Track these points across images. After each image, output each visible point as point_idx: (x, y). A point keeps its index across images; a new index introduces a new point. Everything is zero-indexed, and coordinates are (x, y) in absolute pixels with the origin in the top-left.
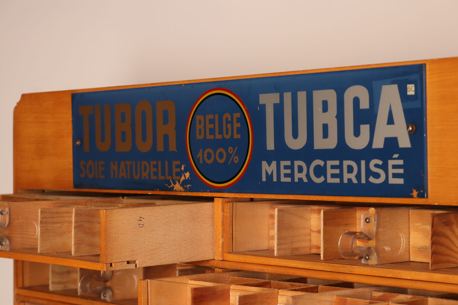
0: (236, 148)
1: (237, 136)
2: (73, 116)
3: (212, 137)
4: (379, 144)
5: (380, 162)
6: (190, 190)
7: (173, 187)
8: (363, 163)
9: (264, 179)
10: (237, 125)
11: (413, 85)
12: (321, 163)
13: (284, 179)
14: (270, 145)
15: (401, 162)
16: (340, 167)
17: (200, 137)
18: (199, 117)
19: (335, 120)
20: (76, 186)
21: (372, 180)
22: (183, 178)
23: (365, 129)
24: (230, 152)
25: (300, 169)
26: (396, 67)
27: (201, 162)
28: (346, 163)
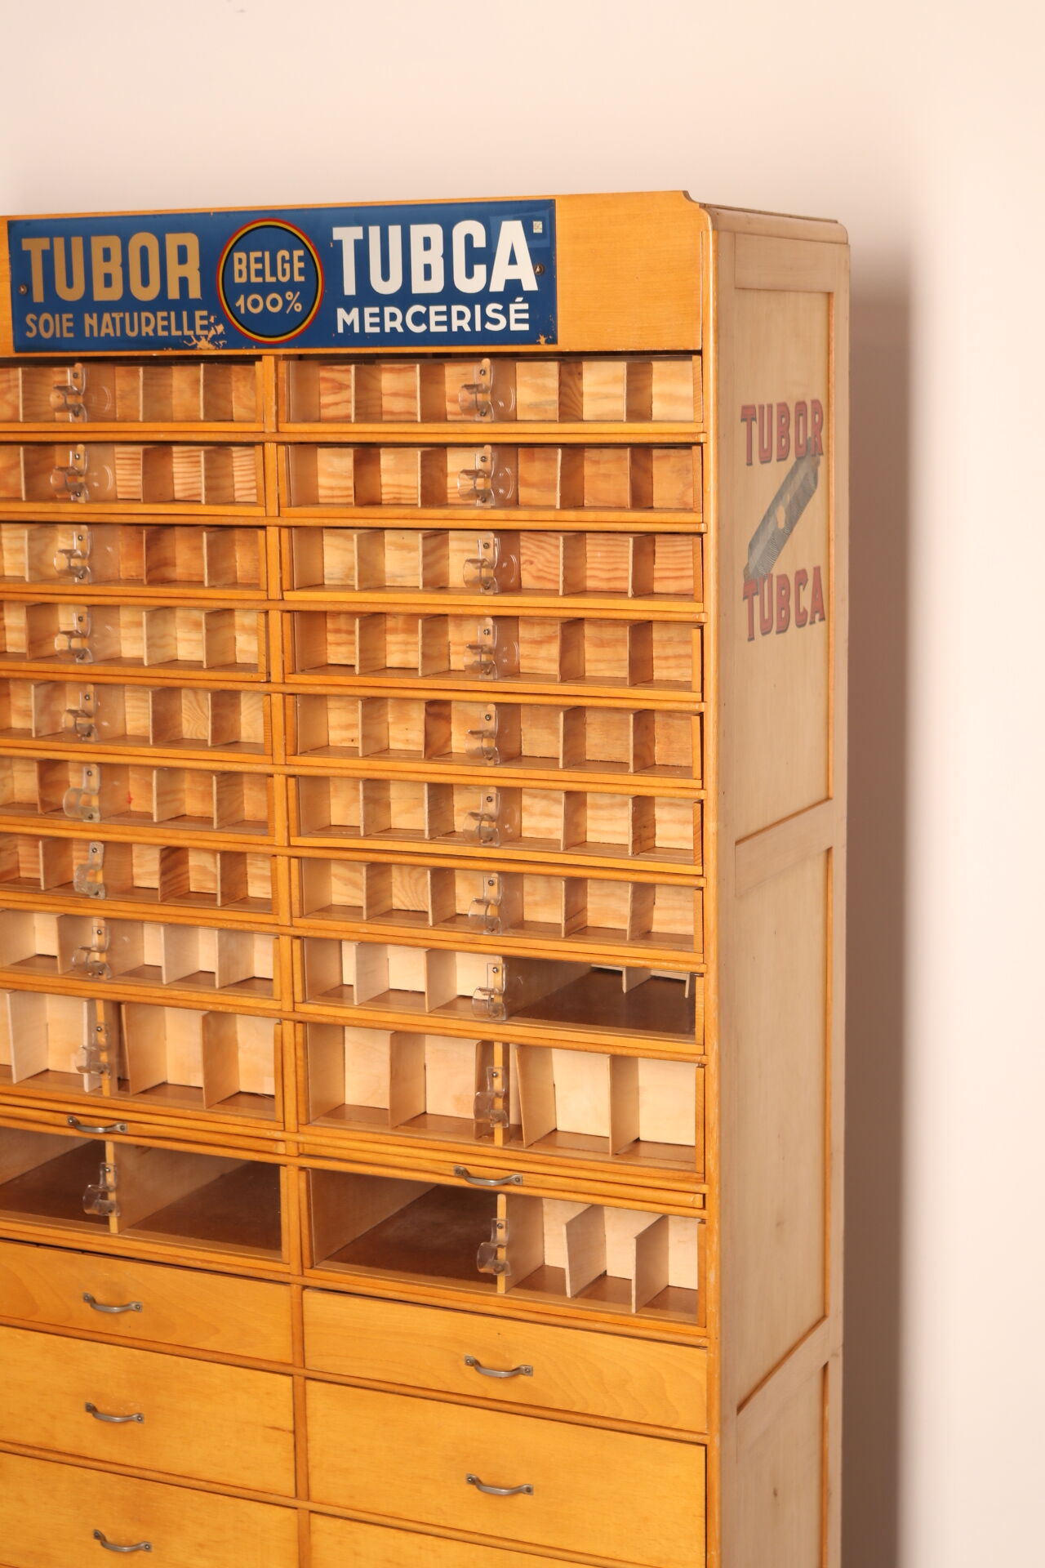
0: (298, 293)
1: (298, 278)
2: (10, 253)
3: (260, 280)
4: (497, 286)
5: (500, 307)
6: (225, 347)
7: (196, 344)
8: (478, 308)
9: (340, 329)
10: (298, 265)
11: (541, 223)
12: (422, 309)
13: (368, 329)
14: (350, 288)
15: (526, 306)
16: (448, 313)
17: (237, 280)
18: (237, 256)
19: (442, 260)
20: (17, 349)
21: (489, 326)
22: (213, 332)
23: (480, 270)
24: (288, 298)
25: (393, 317)
26: (520, 202)
27: (243, 311)
28: (455, 309)
